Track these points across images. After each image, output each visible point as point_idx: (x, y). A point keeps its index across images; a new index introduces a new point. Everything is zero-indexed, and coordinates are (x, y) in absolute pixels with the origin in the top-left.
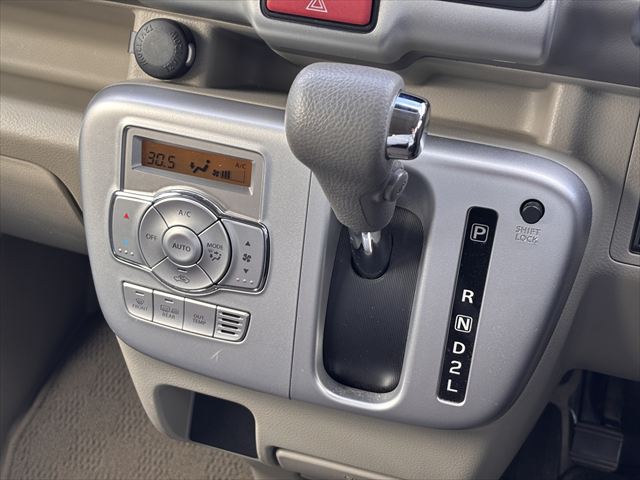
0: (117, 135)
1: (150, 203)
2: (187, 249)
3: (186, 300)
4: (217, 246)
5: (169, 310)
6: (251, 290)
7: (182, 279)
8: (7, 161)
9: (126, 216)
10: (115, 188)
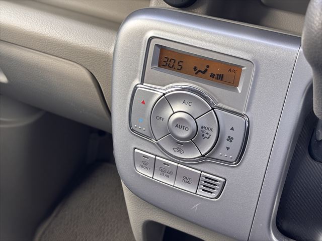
0: (143, 43)
1: (162, 94)
2: (186, 129)
3: (179, 165)
4: (208, 129)
5: (165, 171)
6: (230, 162)
7: (179, 150)
8: (59, 61)
9: (143, 102)
10: (137, 81)
